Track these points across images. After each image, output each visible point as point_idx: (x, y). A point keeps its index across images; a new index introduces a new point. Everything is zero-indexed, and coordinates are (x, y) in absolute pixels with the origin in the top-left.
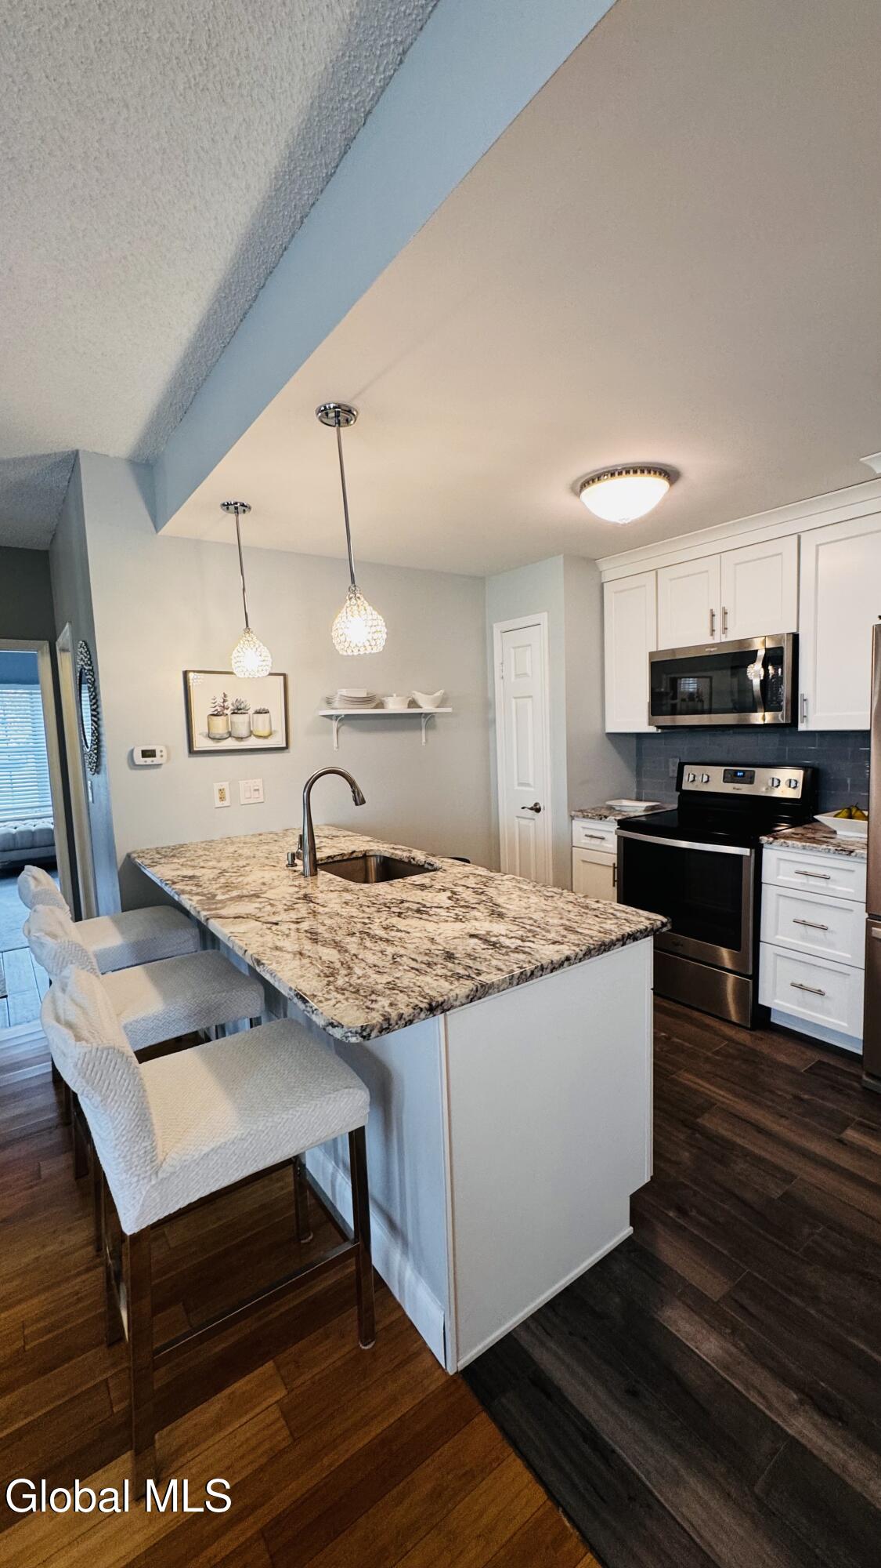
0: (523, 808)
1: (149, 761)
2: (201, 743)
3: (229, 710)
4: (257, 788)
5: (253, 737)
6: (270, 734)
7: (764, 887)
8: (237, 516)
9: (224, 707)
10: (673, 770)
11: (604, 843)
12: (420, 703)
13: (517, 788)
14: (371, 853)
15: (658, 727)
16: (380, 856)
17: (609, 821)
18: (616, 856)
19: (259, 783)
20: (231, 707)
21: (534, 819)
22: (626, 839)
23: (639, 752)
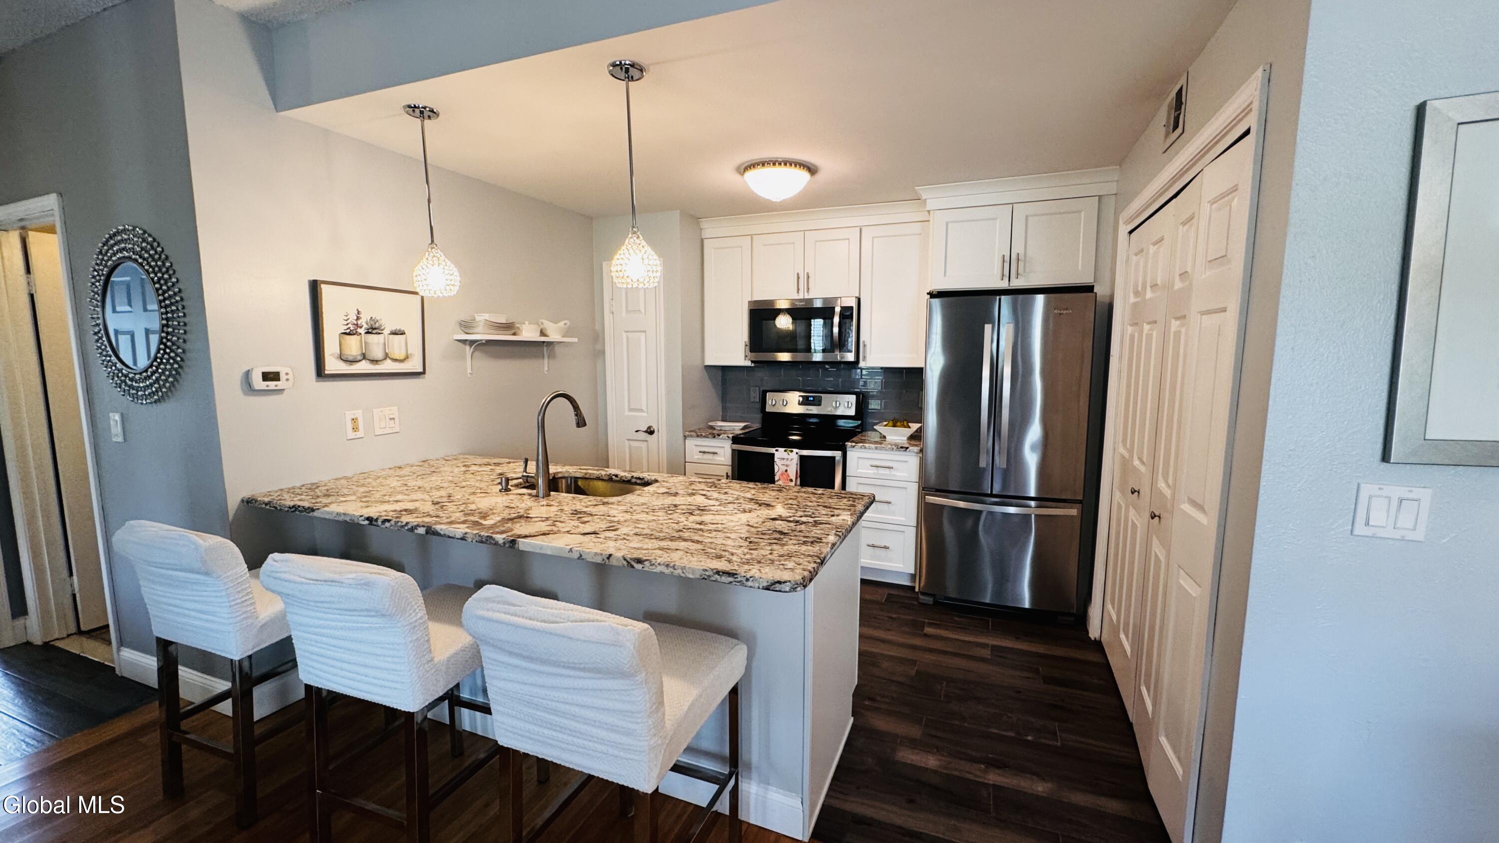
0: (637, 431)
1: (272, 385)
2: (332, 365)
3: (363, 328)
4: (392, 416)
5: (388, 361)
6: (407, 358)
7: (847, 478)
8: (423, 122)
9: (357, 325)
10: (755, 396)
11: (716, 457)
12: (549, 332)
13: (627, 413)
14: (560, 475)
15: (752, 362)
16: (571, 477)
17: (722, 439)
18: (730, 468)
19: (394, 411)
20: (365, 326)
21: (647, 441)
22: (739, 451)
23: (724, 382)
